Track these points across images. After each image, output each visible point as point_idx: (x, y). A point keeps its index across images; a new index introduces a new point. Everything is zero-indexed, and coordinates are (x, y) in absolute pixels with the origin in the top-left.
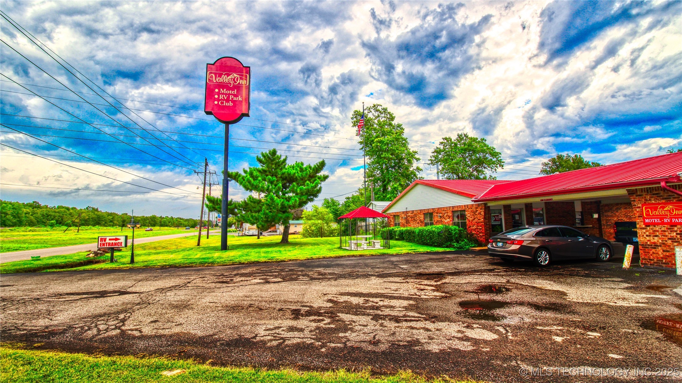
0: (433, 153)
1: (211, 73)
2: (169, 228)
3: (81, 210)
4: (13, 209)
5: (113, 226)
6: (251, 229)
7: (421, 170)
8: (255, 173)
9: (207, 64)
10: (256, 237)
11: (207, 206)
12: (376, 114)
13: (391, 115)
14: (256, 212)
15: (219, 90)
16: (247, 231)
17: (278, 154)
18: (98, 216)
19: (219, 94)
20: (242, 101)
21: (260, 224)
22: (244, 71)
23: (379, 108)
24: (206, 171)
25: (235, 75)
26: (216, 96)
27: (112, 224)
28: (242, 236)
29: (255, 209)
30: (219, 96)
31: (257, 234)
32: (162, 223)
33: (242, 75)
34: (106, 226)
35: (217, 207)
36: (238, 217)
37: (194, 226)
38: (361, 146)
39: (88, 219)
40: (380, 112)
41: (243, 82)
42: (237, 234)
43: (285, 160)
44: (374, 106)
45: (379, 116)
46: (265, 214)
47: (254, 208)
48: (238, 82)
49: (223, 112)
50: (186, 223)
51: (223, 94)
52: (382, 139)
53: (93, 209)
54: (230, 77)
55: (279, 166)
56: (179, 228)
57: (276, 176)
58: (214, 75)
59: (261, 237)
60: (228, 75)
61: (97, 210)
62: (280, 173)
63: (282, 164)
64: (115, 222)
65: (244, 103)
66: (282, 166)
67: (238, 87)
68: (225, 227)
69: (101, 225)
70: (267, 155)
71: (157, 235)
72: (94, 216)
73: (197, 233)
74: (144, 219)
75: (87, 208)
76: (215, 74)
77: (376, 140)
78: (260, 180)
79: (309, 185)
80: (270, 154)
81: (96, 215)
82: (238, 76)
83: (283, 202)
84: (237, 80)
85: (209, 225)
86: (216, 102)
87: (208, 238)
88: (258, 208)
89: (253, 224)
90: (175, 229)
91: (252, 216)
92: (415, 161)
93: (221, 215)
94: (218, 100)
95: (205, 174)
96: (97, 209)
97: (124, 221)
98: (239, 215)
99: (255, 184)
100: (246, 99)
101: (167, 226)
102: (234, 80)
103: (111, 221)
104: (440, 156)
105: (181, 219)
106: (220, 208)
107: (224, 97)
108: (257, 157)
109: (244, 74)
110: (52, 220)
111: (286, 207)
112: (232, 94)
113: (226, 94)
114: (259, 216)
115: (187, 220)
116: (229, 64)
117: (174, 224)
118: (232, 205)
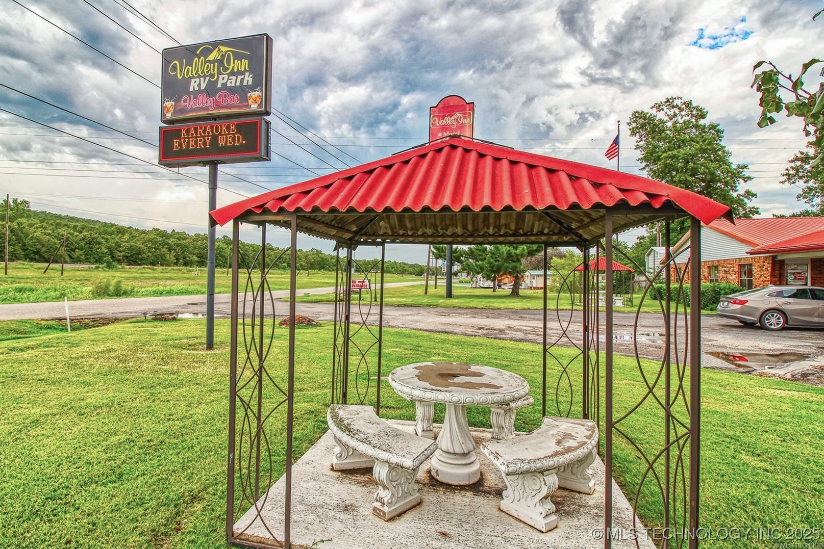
0: (792, 161)
1: (434, 116)
2: (393, 275)
3: (307, 252)
4: (254, 251)
7: (754, 195)
9: (430, 107)
11: (433, 252)
12: (672, 112)
13: (701, 110)
21: (485, 274)
22: (468, 109)
23: (676, 102)
25: (458, 115)
28: (475, 288)
33: (466, 114)
35: (443, 254)
36: (464, 265)
37: (420, 274)
40: (679, 108)
41: (466, 121)
44: (668, 101)
45: (675, 115)
46: (490, 263)
47: (480, 255)
48: (461, 122)
50: (411, 270)
51: (447, 137)
52: (675, 152)
54: (452, 118)
58: (436, 118)
60: (451, 116)
67: (461, 128)
68: (450, 275)
69: (326, 270)
72: (319, 259)
73: (424, 283)
75: (312, 250)
76: (439, 117)
77: (664, 155)
82: (461, 115)
83: (509, 251)
84: (460, 120)
85: (436, 272)
87: (436, 288)
92: (741, 181)
93: (445, 263)
98: (465, 263)
102: (457, 120)
104: (807, 167)
105: (405, 264)
106: (445, 256)
109: (468, 112)
110: (284, 263)
111: (513, 256)
114: (483, 264)
115: (412, 266)
116: (451, 104)
117: (397, 270)
118: (457, 252)
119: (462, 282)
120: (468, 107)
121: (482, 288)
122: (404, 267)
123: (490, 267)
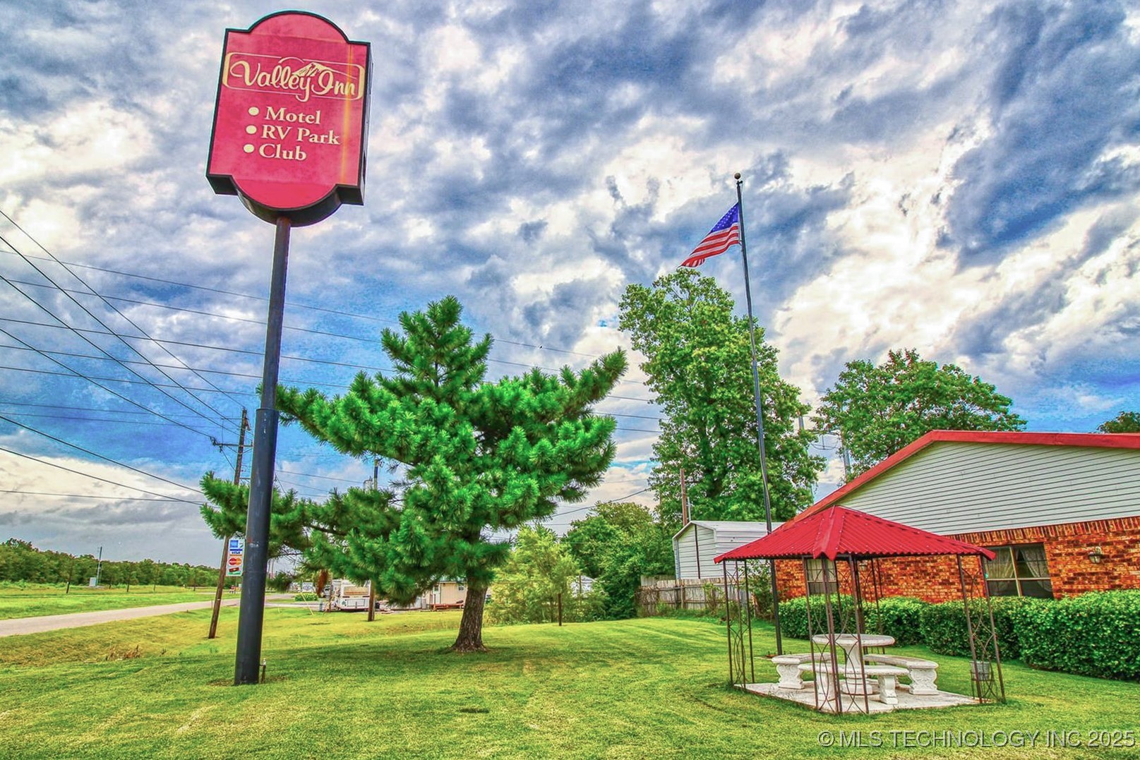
0: (826, 399)
1: (239, 57)
2: (177, 588)
5: (57, 581)
6: (352, 593)
8: (377, 389)
9: (228, 31)
10: (365, 615)
12: (685, 296)
13: (723, 298)
14: (372, 535)
15: (263, 111)
16: (342, 600)
17: (463, 322)
18: (27, 558)
19: (260, 122)
20: (338, 148)
22: (350, 57)
23: (693, 281)
24: (242, 442)
25: (320, 67)
26: (251, 130)
27: (55, 576)
28: (329, 611)
29: (370, 526)
30: (260, 129)
31: (367, 606)
32: (165, 577)
33: (343, 69)
34: (43, 582)
36: (310, 554)
38: (648, 377)
39: (6, 565)
40: (695, 291)
41: (345, 89)
42: (315, 606)
43: (482, 351)
48: (327, 89)
49: (271, 179)
51: (276, 122)
53: (21, 543)
54: (299, 73)
55: (461, 368)
56: (198, 589)
57: (452, 403)
58: (246, 65)
59: (378, 615)
60: (296, 66)
61: (29, 547)
62: (465, 395)
63: (472, 362)
64: (65, 574)
65: (344, 153)
66: (471, 371)
67: (329, 105)
70: (423, 321)
71: (137, 605)
72: (19, 559)
73: (210, 604)
74: (127, 568)
75: (9, 543)
76: (253, 63)
78: (394, 411)
79: (572, 436)
80: (433, 316)
81: (24, 556)
82: (330, 71)
83: (479, 497)
84: (325, 82)
86: (249, 148)
88: (381, 523)
89: (360, 578)
90: (189, 592)
91: (360, 549)
94: (257, 140)
95: (241, 449)
96: (30, 545)
97: (83, 571)
98: (315, 549)
99: (375, 421)
100: (350, 143)
101: (173, 584)
102: (314, 80)
103: (55, 572)
105: (205, 569)
107: (276, 133)
108: (386, 334)
109: (350, 65)
112: (305, 125)
113: (285, 124)
116: (299, 34)
117: (189, 579)
118: (292, 510)
119: (301, 599)
120: (351, 53)
121: (343, 611)
122: (202, 574)
123: (412, 554)
